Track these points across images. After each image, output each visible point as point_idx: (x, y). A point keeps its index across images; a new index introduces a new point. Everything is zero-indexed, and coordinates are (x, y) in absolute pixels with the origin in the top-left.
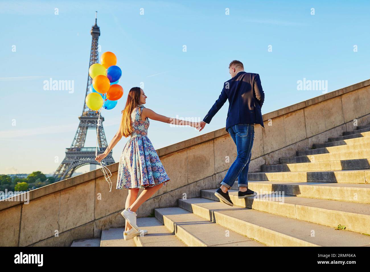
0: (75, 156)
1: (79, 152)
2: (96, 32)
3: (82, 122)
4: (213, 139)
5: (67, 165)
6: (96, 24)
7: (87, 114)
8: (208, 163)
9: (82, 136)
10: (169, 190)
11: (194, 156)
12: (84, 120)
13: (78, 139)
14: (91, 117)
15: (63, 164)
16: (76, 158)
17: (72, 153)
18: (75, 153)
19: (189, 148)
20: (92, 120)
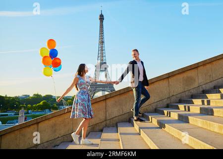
1: (96, 85)
2: (102, 18)
4: (197, 67)
6: (102, 14)
8: (195, 80)
10: (175, 94)
11: (187, 77)
16: (94, 88)
19: (183, 72)
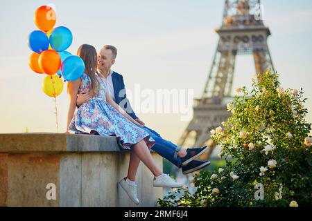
0: (212, 115)
1: (217, 106)
3: (223, 39)
5: (199, 133)
7: (231, 22)
9: (225, 71)
12: (226, 35)
13: (217, 77)
14: (242, 27)
15: (189, 131)
16: (212, 119)
17: (205, 109)
18: (210, 109)
20: (242, 34)
